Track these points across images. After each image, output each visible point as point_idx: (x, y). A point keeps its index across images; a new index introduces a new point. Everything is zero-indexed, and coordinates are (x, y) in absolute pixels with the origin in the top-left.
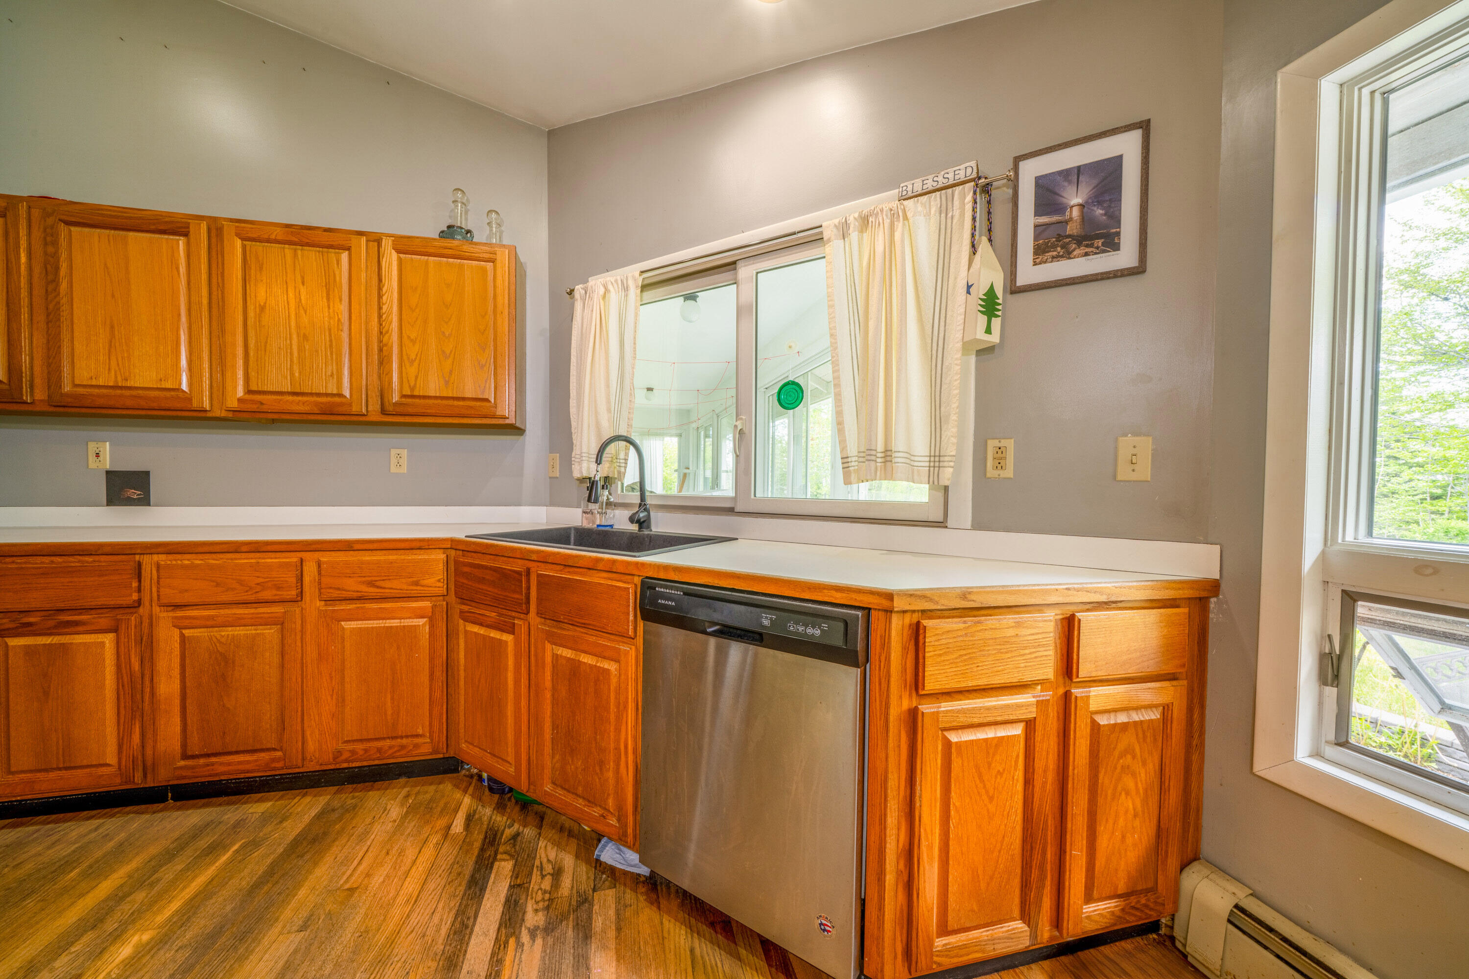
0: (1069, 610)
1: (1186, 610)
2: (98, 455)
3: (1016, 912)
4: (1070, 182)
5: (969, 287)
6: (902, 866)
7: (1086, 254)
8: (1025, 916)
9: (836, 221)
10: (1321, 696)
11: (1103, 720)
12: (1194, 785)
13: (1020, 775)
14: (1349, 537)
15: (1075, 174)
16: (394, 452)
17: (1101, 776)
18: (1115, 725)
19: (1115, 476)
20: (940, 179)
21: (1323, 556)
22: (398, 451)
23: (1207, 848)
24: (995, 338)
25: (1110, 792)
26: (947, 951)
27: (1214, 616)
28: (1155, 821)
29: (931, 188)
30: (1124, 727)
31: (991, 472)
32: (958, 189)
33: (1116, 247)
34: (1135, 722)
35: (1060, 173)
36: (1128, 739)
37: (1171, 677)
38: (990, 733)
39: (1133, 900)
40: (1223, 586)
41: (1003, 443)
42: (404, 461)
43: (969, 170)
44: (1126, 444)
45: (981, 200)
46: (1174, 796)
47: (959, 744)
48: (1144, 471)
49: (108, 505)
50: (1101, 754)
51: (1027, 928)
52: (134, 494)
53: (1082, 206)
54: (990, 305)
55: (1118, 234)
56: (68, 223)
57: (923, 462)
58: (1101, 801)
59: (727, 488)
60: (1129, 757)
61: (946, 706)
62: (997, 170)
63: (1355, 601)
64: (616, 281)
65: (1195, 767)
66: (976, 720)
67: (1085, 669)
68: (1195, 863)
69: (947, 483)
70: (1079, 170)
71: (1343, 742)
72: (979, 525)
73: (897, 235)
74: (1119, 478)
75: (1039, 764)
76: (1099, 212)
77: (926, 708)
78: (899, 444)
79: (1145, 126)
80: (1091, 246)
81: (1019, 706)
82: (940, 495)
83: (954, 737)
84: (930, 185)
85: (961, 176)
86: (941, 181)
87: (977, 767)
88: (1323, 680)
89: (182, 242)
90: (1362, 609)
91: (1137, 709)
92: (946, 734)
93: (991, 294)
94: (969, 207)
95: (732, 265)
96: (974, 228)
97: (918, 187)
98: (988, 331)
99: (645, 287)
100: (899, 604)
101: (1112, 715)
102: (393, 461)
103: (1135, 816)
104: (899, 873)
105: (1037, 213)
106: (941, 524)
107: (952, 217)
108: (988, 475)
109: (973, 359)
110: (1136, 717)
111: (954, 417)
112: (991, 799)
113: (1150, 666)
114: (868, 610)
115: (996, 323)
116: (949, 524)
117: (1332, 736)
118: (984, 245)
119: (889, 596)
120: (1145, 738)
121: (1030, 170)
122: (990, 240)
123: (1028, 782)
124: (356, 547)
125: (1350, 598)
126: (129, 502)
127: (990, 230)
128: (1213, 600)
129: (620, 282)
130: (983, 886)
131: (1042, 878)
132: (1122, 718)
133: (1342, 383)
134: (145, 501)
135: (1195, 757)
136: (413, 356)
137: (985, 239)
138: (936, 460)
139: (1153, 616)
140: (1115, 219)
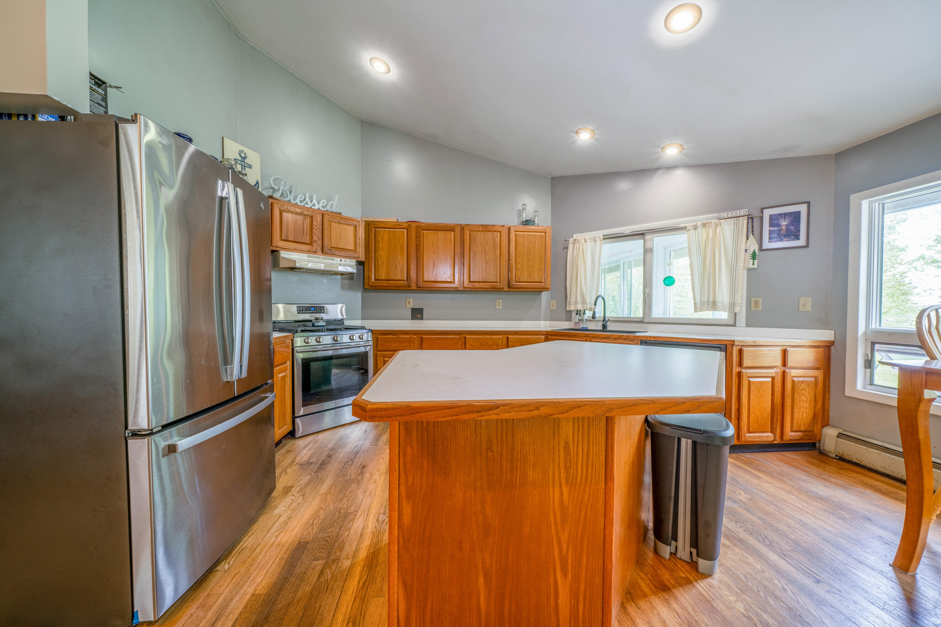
0: (784, 348)
1: (823, 349)
2: (409, 303)
3: (769, 430)
4: (782, 218)
5: (746, 250)
6: (736, 413)
7: (788, 240)
8: (772, 431)
9: (692, 224)
10: (865, 372)
11: (795, 379)
12: (827, 403)
13: (770, 392)
14: (874, 327)
15: (785, 215)
16: (497, 301)
17: (795, 395)
18: (800, 381)
19: (798, 310)
20: (734, 214)
21: (865, 333)
22: (499, 300)
23: (831, 422)
24: (755, 266)
25: (798, 400)
26: (750, 437)
27: (833, 352)
28: (813, 411)
29: (730, 217)
30: (802, 382)
31: (753, 309)
32: (741, 218)
33: (799, 239)
34: (806, 381)
35: (778, 214)
36: (804, 386)
37: (818, 369)
38: (761, 380)
39: (806, 433)
40: (836, 343)
41: (757, 299)
42: (501, 304)
43: (745, 212)
44: (802, 300)
45: (750, 221)
46: (819, 404)
47: (753, 381)
48: (809, 308)
49: (412, 319)
50: (795, 389)
51: (772, 435)
52: (419, 316)
53: (786, 225)
54: (754, 256)
55: (799, 235)
56: (423, 230)
57: (727, 305)
58: (795, 403)
59: (640, 315)
60: (804, 391)
61: (749, 371)
62: (756, 213)
63: (874, 344)
64: (590, 238)
65: (827, 397)
66: (757, 375)
67: (790, 364)
68: (827, 426)
69: (737, 312)
70: (785, 214)
71: (872, 384)
72: (748, 325)
73: (718, 231)
74: (800, 310)
75: (776, 389)
76: (792, 228)
77: (743, 371)
78: (719, 299)
79: (809, 203)
80: (790, 238)
81: (770, 373)
82: (733, 315)
83: (751, 380)
84: (730, 215)
85: (742, 214)
86: (735, 215)
87: (758, 388)
88: (866, 367)
89: (453, 233)
90: (877, 346)
91: (806, 377)
92: (749, 379)
93: (754, 253)
94: (745, 224)
95: (643, 234)
96: (748, 231)
97: (725, 216)
98: (753, 264)
99: (604, 239)
100: (736, 343)
101: (799, 378)
102: (497, 304)
103: (807, 408)
104: (736, 415)
105: (770, 226)
106: (734, 325)
107: (739, 227)
108: (752, 309)
109: (746, 271)
110: (806, 379)
111: (740, 291)
112: (762, 397)
113: (810, 365)
114: (726, 345)
115: (756, 262)
116: (737, 325)
117: (869, 383)
118: (751, 237)
119: (734, 341)
120: (809, 386)
121: (767, 213)
122: (753, 234)
123: (773, 394)
124: (519, 333)
125: (873, 344)
126: (418, 319)
127: (753, 231)
128: (832, 347)
129: (592, 239)
130: (760, 421)
131: (777, 422)
132: (802, 379)
133: (870, 284)
134: (422, 318)
135: (827, 394)
136: (519, 268)
137: (751, 235)
138: (732, 305)
139: (812, 350)
140: (799, 231)
